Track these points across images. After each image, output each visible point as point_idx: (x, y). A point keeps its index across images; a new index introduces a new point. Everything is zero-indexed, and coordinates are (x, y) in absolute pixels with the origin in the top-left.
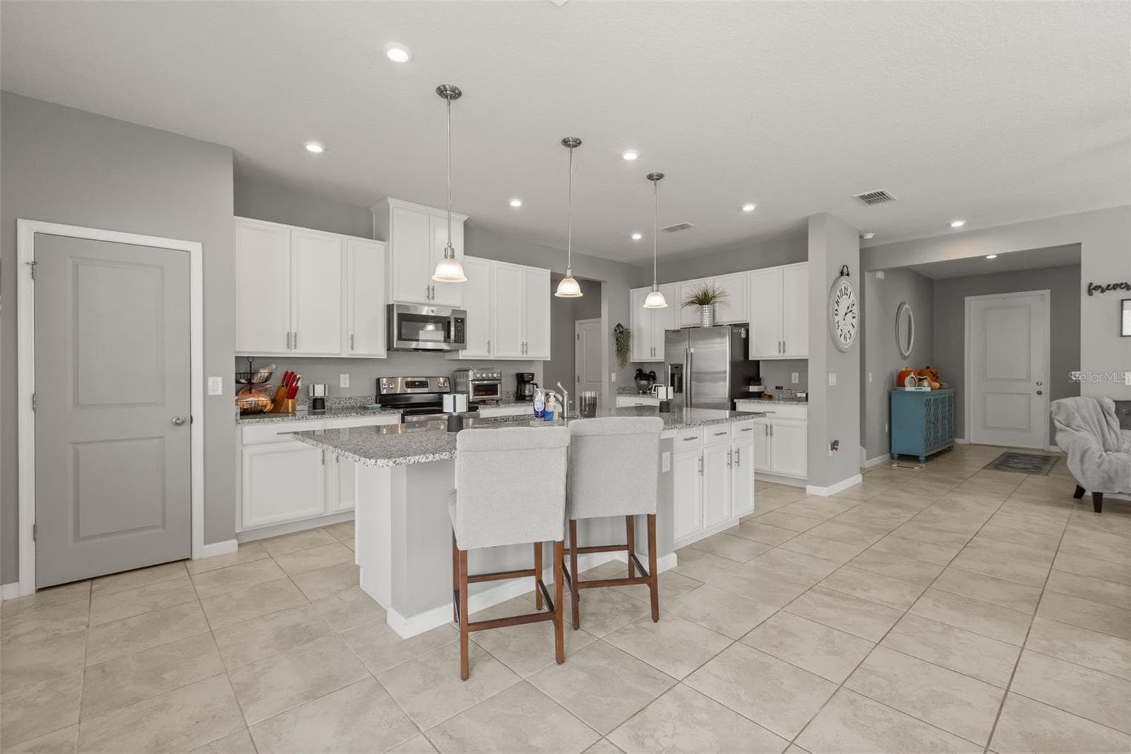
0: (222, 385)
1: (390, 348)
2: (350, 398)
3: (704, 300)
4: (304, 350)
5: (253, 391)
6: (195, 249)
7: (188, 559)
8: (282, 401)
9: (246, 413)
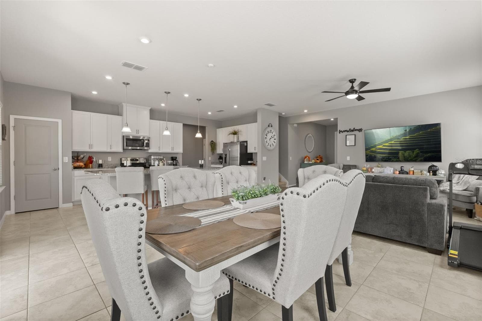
0: (68, 159)
1: (124, 149)
2: (112, 164)
3: (235, 133)
4: (94, 149)
5: (79, 161)
6: (60, 121)
7: (58, 208)
8: (88, 165)
9: (75, 168)
